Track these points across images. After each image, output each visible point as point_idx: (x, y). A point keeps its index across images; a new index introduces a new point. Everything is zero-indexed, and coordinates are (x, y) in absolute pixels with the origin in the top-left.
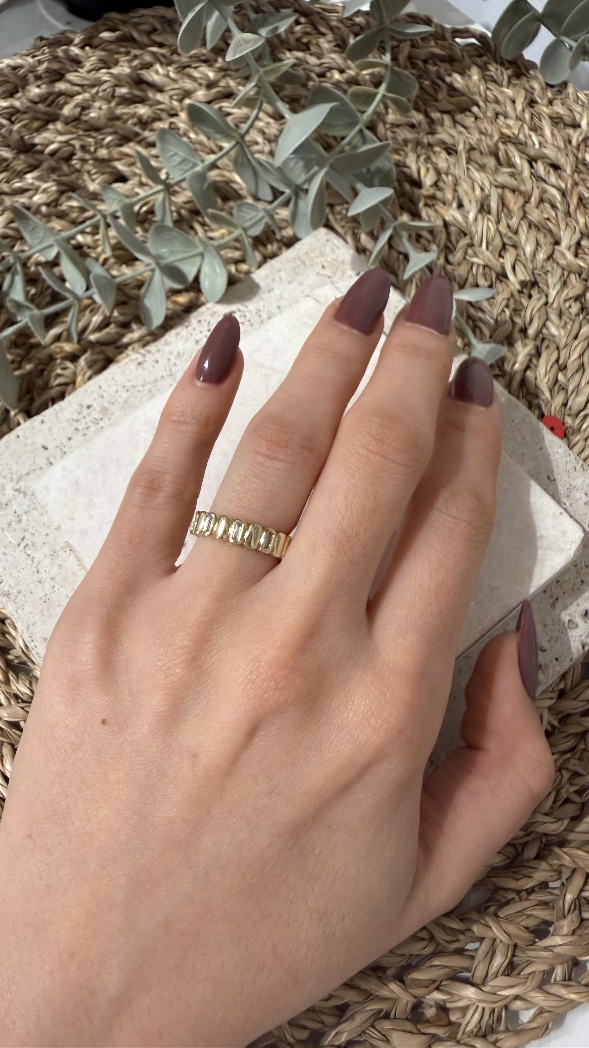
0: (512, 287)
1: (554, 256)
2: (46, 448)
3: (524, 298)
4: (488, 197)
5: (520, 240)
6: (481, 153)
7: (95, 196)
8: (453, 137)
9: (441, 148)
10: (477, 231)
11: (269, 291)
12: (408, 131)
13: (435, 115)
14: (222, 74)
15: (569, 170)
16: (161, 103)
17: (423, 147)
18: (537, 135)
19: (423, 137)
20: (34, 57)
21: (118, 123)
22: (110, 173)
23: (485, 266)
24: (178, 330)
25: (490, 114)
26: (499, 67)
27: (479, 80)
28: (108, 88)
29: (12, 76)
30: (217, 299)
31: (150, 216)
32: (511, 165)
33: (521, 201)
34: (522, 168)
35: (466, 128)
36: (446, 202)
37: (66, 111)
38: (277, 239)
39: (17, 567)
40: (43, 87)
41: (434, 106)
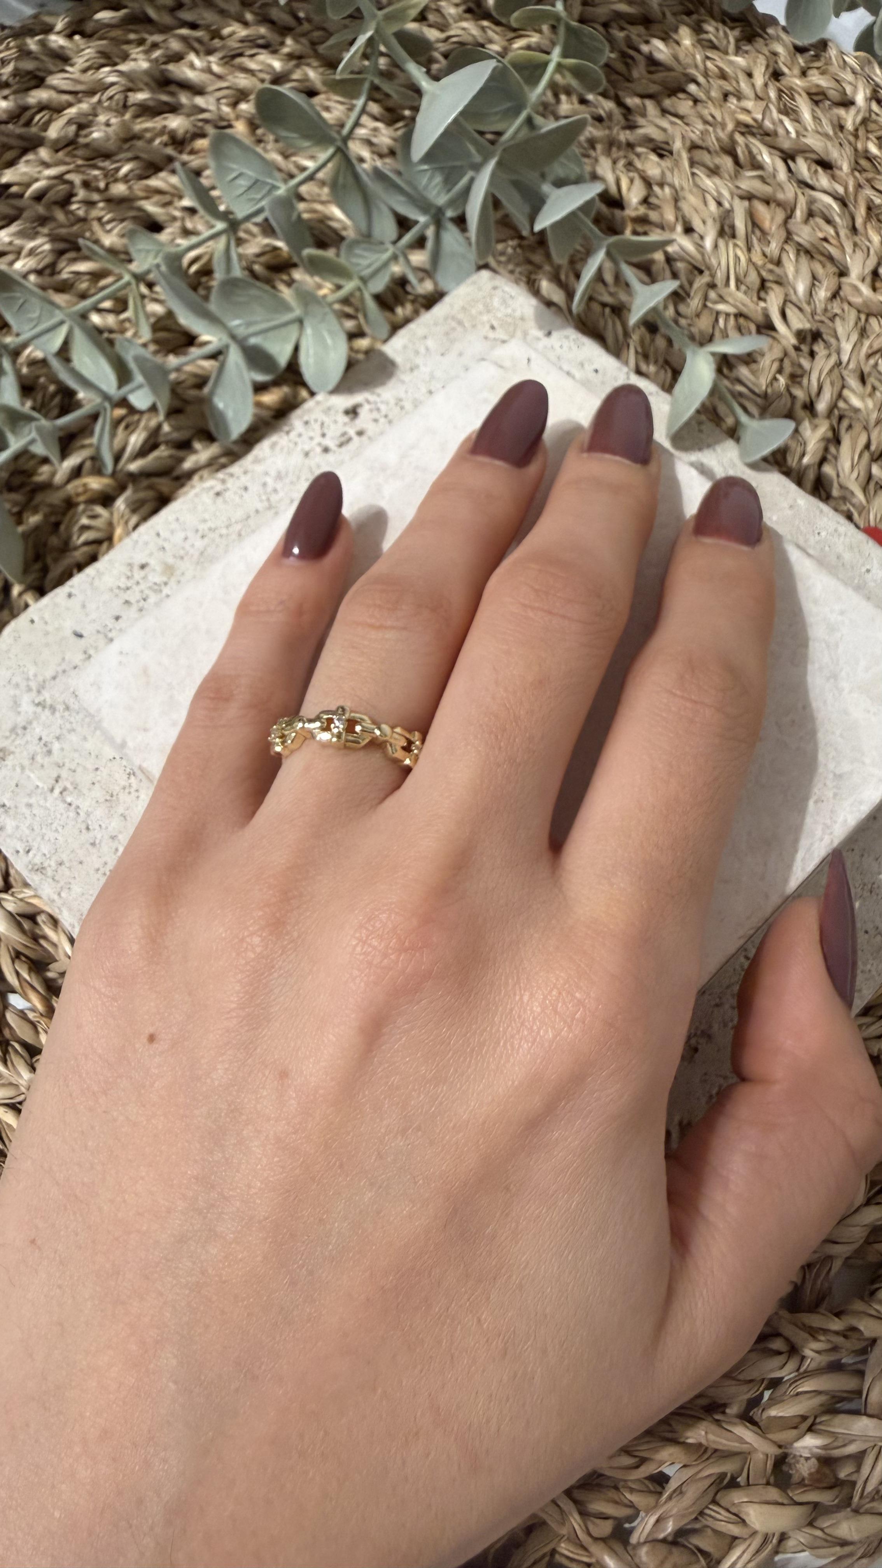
0: (785, 342)
1: (842, 293)
2: (80, 636)
3: (805, 357)
4: (729, 214)
5: (787, 276)
6: (709, 152)
8: (664, 130)
9: (647, 148)
10: (719, 264)
11: (412, 370)
12: (595, 127)
13: (632, 101)
14: (293, 63)
15: (846, 167)
16: (203, 111)
17: (619, 148)
18: (791, 120)
19: (618, 134)
21: (140, 144)
22: (134, 218)
23: (739, 315)
24: (274, 438)
25: (715, 94)
26: (720, 26)
27: (693, 45)
28: (116, 94)
30: (331, 386)
31: (204, 279)
32: (757, 165)
33: (780, 216)
34: (775, 169)
35: (681, 117)
36: (666, 228)
37: (53, 132)
38: (410, 297)
39: (51, 824)
40: (11, 97)
41: (629, 88)
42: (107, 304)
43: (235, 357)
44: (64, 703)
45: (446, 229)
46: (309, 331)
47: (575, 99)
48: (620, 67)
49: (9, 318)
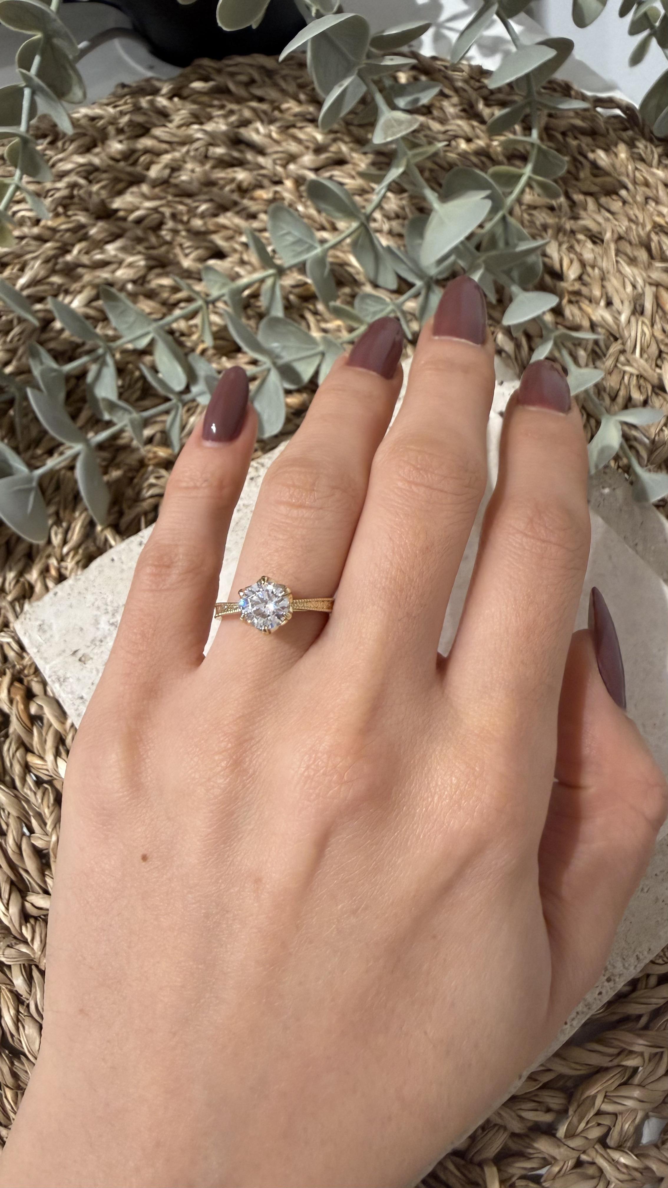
4: (642, 295)
6: (630, 243)
7: (188, 274)
8: (599, 224)
9: (586, 236)
10: (630, 336)
12: (547, 214)
13: (578, 197)
14: (332, 136)
16: (261, 167)
17: (565, 233)
19: (565, 223)
20: (115, 107)
21: (215, 190)
23: (639, 376)
25: (639, 198)
26: (649, 145)
27: (628, 159)
28: (200, 147)
29: (90, 128)
31: (252, 301)
32: (665, 259)
35: (612, 213)
36: (593, 301)
37: (153, 172)
40: (125, 142)
41: (575, 186)
43: (274, 377)
45: (434, 292)
46: (328, 361)
48: (572, 169)
49: (111, 316)
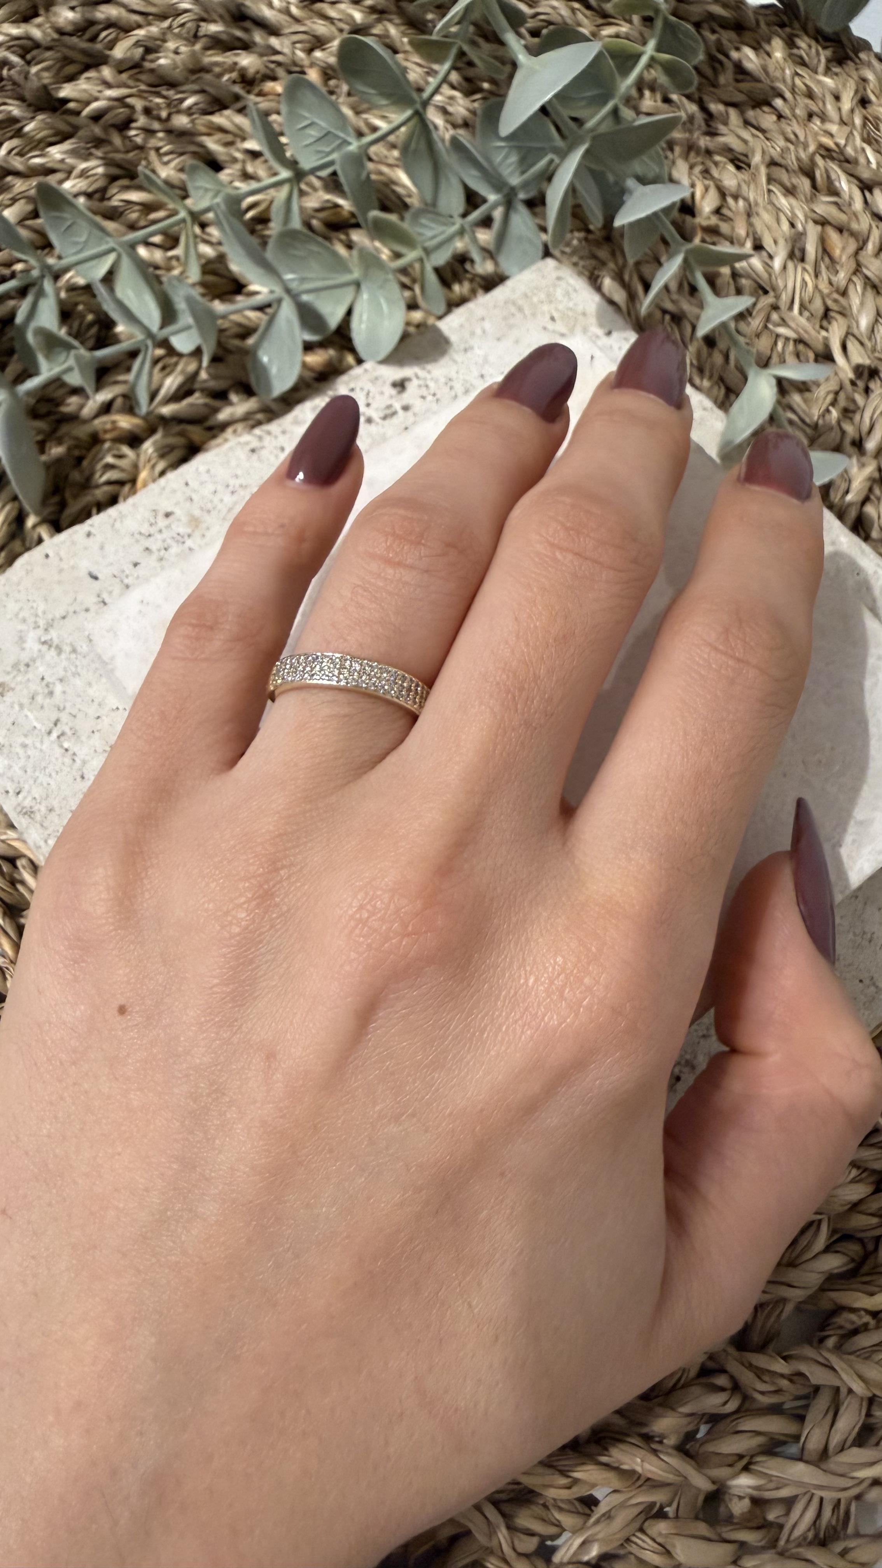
0: (842, 375)
2: (96, 578)
3: (860, 393)
4: (802, 236)
5: (851, 308)
6: (787, 170)
7: (168, 188)
8: (745, 142)
9: (726, 157)
10: (786, 286)
11: (466, 350)
13: (716, 107)
14: (375, 16)
16: (277, 52)
17: (698, 153)
18: (873, 149)
19: (698, 138)
21: (208, 77)
23: (799, 341)
25: (800, 112)
26: (813, 43)
27: (785, 61)
28: (188, 21)
30: (383, 355)
31: (259, 227)
32: (834, 192)
33: (852, 246)
34: (851, 198)
35: (763, 131)
36: (735, 241)
37: (119, 52)
38: (468, 276)
39: (45, 768)
40: (79, 10)
41: (714, 93)
42: (157, 239)
43: (287, 312)
44: (71, 645)
45: (516, 210)
46: (365, 296)
47: (659, 97)
48: (708, 72)
49: (54, 238)
